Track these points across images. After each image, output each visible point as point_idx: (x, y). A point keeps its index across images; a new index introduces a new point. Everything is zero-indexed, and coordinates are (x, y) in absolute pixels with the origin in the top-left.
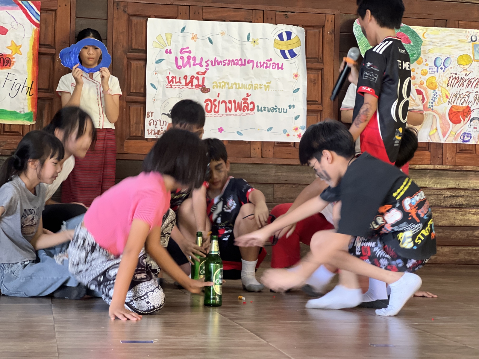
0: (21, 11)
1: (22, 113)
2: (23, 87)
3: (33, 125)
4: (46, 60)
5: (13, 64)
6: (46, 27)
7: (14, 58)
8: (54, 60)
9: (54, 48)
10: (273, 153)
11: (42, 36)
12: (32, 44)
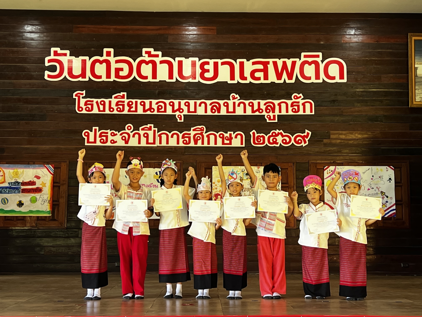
0: (46, 169)
1: (46, 211)
2: (47, 200)
3: (50, 216)
4: (56, 189)
5: (43, 191)
6: (56, 175)
7: (43, 189)
8: (59, 188)
9: (60, 183)
10: (154, 224)
11: (55, 179)
12: (50, 182)
